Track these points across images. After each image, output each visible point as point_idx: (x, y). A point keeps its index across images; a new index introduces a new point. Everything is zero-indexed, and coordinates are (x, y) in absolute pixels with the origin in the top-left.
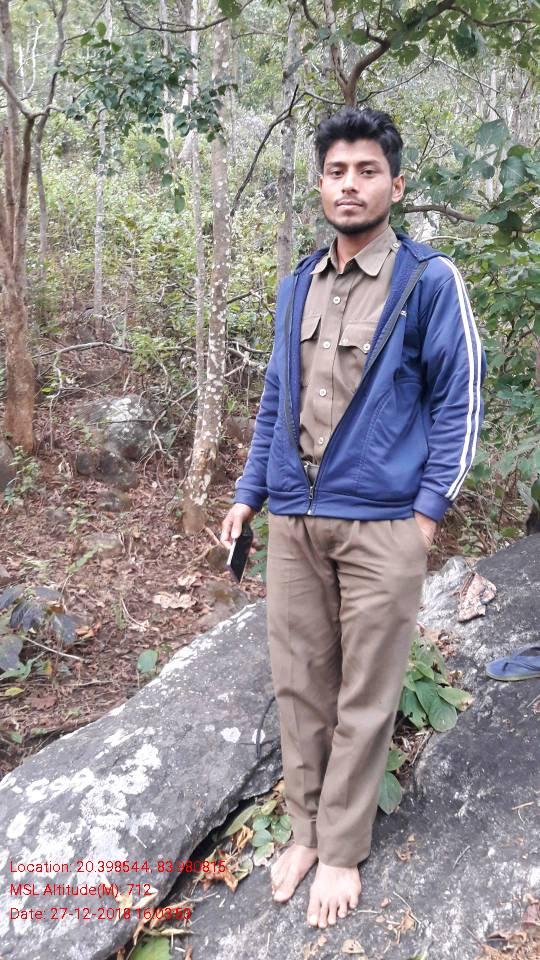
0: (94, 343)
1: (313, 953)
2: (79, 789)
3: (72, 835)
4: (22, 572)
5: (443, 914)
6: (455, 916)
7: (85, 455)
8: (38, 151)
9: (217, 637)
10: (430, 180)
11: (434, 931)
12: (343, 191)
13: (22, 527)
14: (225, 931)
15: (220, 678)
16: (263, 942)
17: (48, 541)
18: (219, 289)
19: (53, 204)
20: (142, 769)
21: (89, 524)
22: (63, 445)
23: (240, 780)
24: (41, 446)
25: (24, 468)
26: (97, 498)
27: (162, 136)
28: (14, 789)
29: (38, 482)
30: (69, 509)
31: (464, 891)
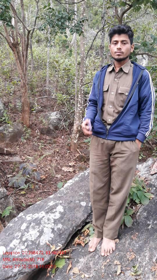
0: (46, 96)
1: (106, 264)
2: (41, 217)
3: (39, 229)
4: (26, 160)
5: (143, 255)
6: (147, 255)
7: (43, 128)
8: (31, 41)
9: (80, 177)
10: (144, 45)
11: (141, 259)
12: (117, 49)
13: (26, 148)
14: (81, 257)
15: (80, 188)
16: (92, 260)
17: (33, 152)
18: (82, 80)
19: (35, 57)
20: (58, 212)
21: (44, 147)
22: (37, 125)
23: (86, 216)
24: (31, 125)
25: (26, 131)
26: (47, 140)
27: (66, 35)
28: (23, 217)
29: (30, 135)
30: (39, 143)
31: (150, 248)
